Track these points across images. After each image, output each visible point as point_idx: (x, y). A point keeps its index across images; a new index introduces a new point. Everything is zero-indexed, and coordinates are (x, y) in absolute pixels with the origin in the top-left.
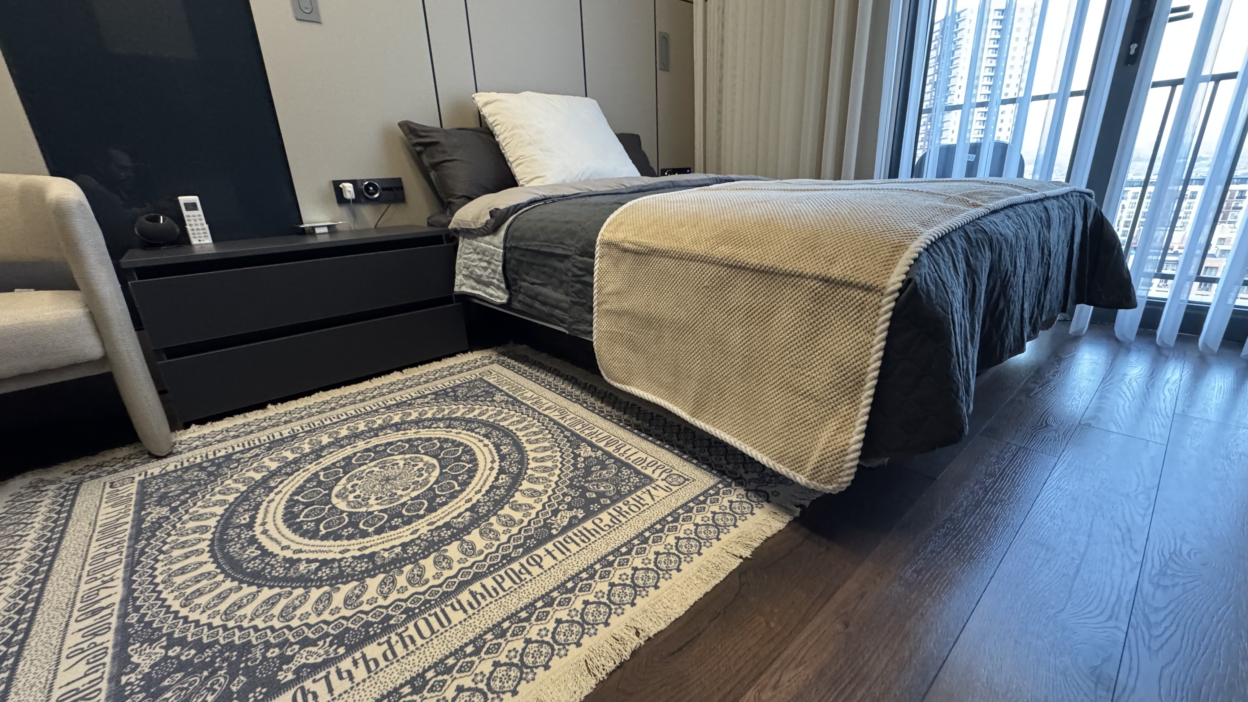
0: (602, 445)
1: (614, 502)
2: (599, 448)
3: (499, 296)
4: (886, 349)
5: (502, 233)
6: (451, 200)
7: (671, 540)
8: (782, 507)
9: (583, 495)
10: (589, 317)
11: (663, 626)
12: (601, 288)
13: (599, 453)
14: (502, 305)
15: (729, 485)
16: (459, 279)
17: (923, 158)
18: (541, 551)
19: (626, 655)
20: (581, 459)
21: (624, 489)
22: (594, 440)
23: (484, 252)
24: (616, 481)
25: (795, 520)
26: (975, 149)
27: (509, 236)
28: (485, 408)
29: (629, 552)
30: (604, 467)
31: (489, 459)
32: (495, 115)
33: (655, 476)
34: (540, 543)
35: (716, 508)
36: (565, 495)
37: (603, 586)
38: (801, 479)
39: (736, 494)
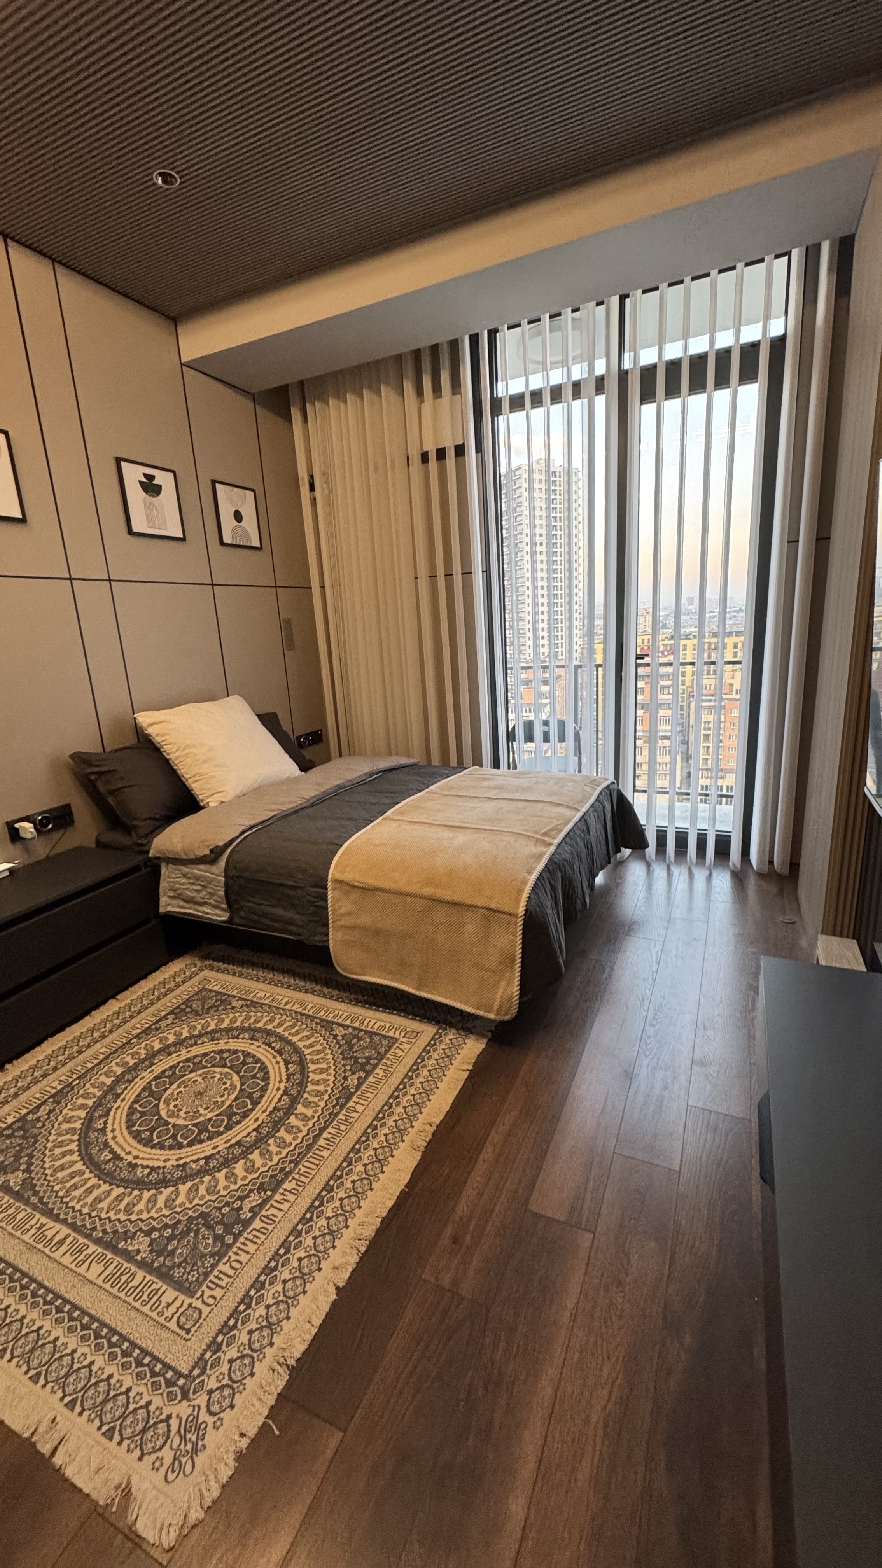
0: (348, 1023)
1: (380, 1061)
2: (348, 1027)
3: (220, 916)
4: (523, 943)
5: (222, 863)
6: (134, 823)
7: (426, 1073)
8: (480, 1035)
9: (356, 1062)
10: (323, 930)
11: (442, 1118)
12: (334, 911)
13: (350, 1030)
14: (224, 922)
15: (445, 1029)
16: (163, 900)
17: (514, 727)
18: (351, 1104)
19: (430, 1137)
20: (340, 1038)
21: (382, 1050)
22: (340, 1021)
23: (197, 878)
24: (373, 1046)
25: (489, 1040)
26: (546, 723)
27: (231, 867)
28: (231, 1016)
29: (405, 1087)
30: (360, 1039)
31: (271, 1057)
32: (163, 735)
33: (397, 1036)
34: (348, 1099)
35: (443, 1046)
36: (344, 1065)
37: (400, 1110)
38: (492, 1016)
39: (451, 1035)
